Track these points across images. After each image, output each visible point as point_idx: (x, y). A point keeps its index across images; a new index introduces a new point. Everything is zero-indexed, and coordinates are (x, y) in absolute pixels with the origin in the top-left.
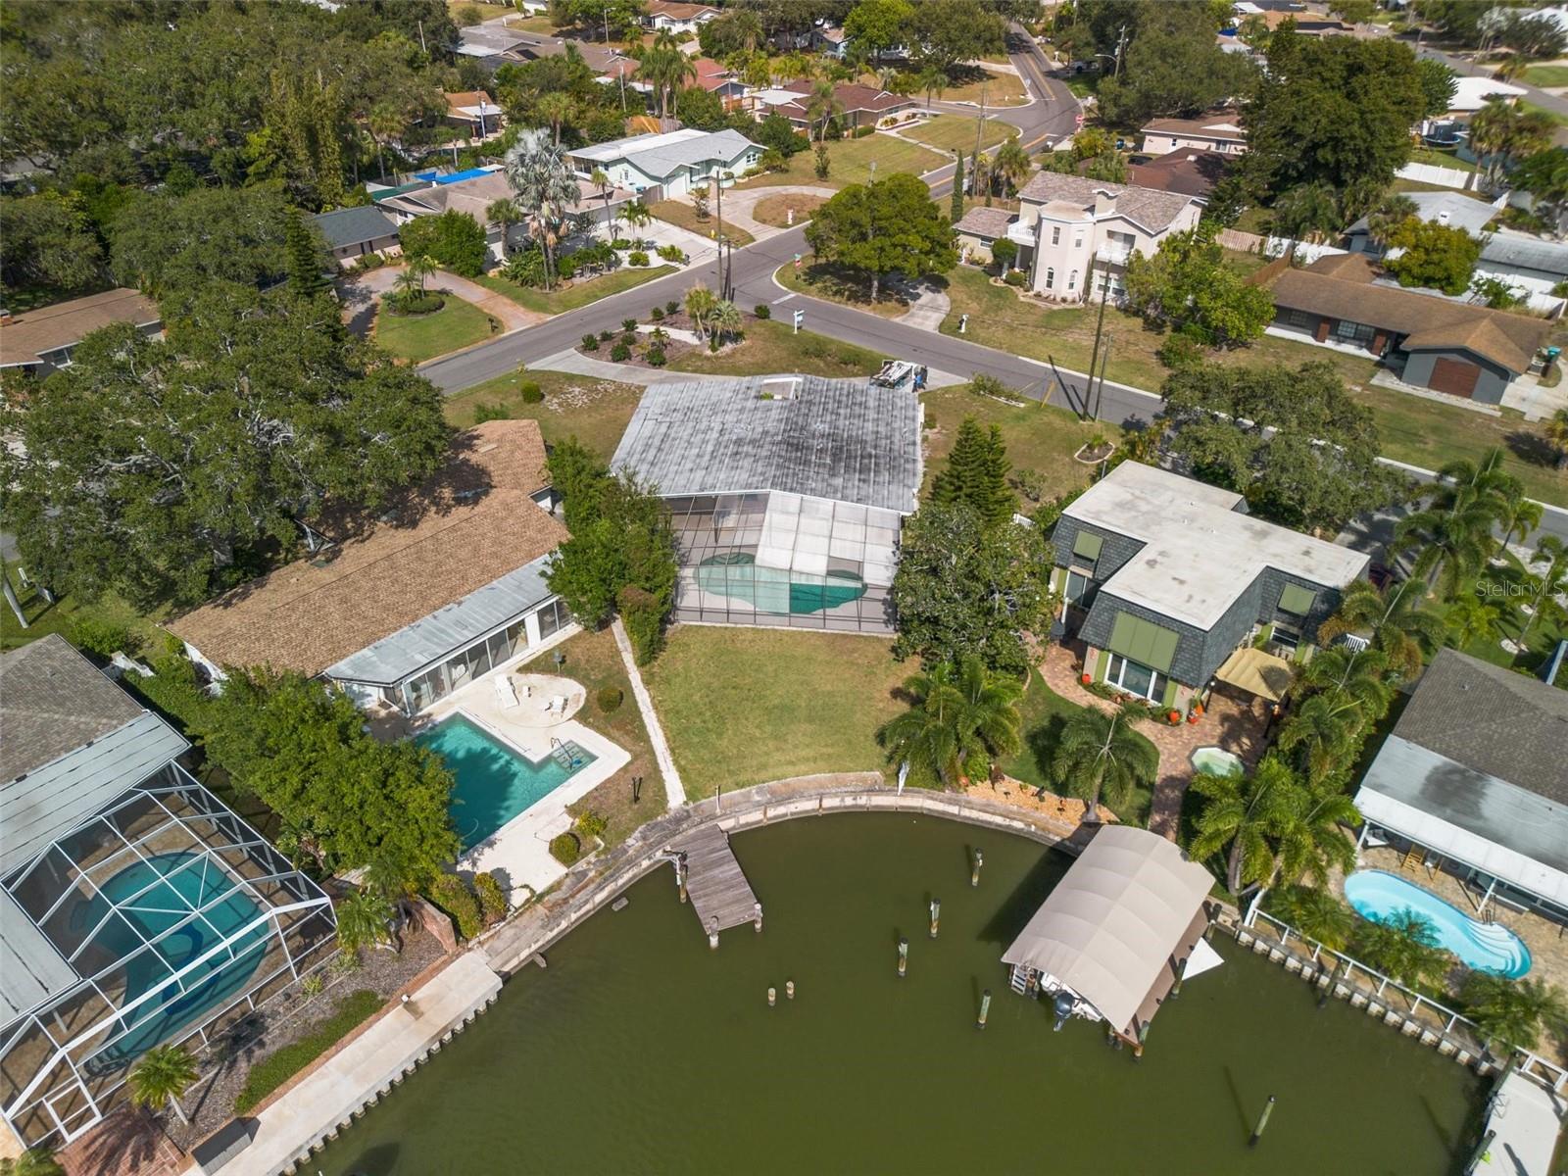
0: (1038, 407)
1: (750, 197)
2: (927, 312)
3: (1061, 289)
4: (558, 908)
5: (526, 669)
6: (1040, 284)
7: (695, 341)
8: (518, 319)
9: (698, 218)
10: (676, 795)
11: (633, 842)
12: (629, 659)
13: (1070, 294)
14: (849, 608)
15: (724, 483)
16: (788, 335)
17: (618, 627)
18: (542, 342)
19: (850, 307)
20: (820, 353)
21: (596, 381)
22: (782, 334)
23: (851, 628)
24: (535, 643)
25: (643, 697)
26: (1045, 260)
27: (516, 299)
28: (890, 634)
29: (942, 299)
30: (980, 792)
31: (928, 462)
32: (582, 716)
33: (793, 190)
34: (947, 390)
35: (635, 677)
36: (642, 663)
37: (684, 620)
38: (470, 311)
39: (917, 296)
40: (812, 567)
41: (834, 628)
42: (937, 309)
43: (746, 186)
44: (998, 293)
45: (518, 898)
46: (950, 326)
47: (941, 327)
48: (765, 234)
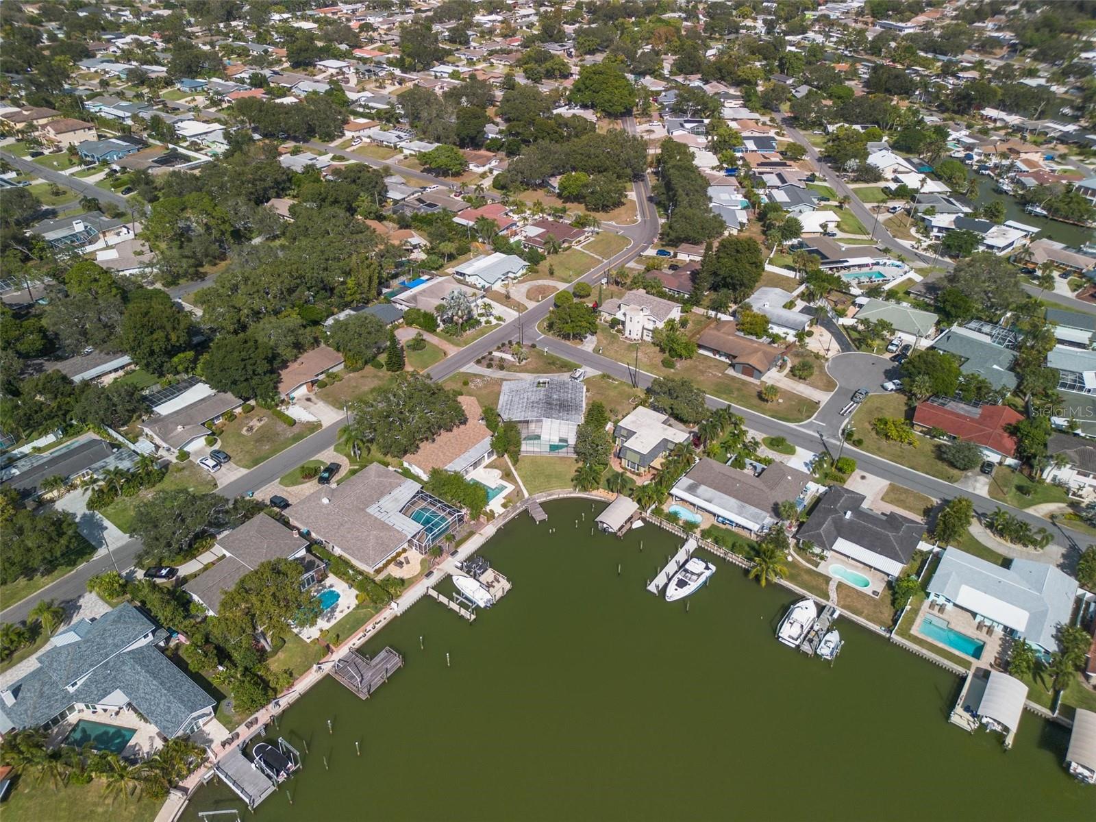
0: (622, 383)
1: (525, 287)
2: (590, 344)
3: (634, 336)
4: (505, 517)
5: (485, 467)
6: (627, 334)
7: (512, 359)
8: (452, 351)
9: (506, 299)
10: (526, 495)
11: (518, 504)
12: (510, 464)
13: (637, 338)
14: (564, 450)
15: (530, 415)
16: (543, 355)
17: (506, 456)
18: (462, 360)
19: (563, 341)
20: (553, 363)
21: (484, 376)
22: (541, 355)
23: (566, 455)
24: (487, 461)
25: (515, 473)
26: (628, 326)
27: (449, 341)
28: (575, 456)
29: (594, 338)
30: (595, 492)
31: (587, 404)
32: (502, 478)
33: (540, 282)
34: (594, 377)
35: (512, 469)
36: (514, 465)
37: (522, 454)
38: (435, 347)
39: (586, 337)
40: (555, 440)
41: (561, 455)
42: (592, 343)
43: (523, 281)
44: (613, 336)
45: (496, 515)
46: (596, 350)
47: (594, 350)
48: (531, 305)
